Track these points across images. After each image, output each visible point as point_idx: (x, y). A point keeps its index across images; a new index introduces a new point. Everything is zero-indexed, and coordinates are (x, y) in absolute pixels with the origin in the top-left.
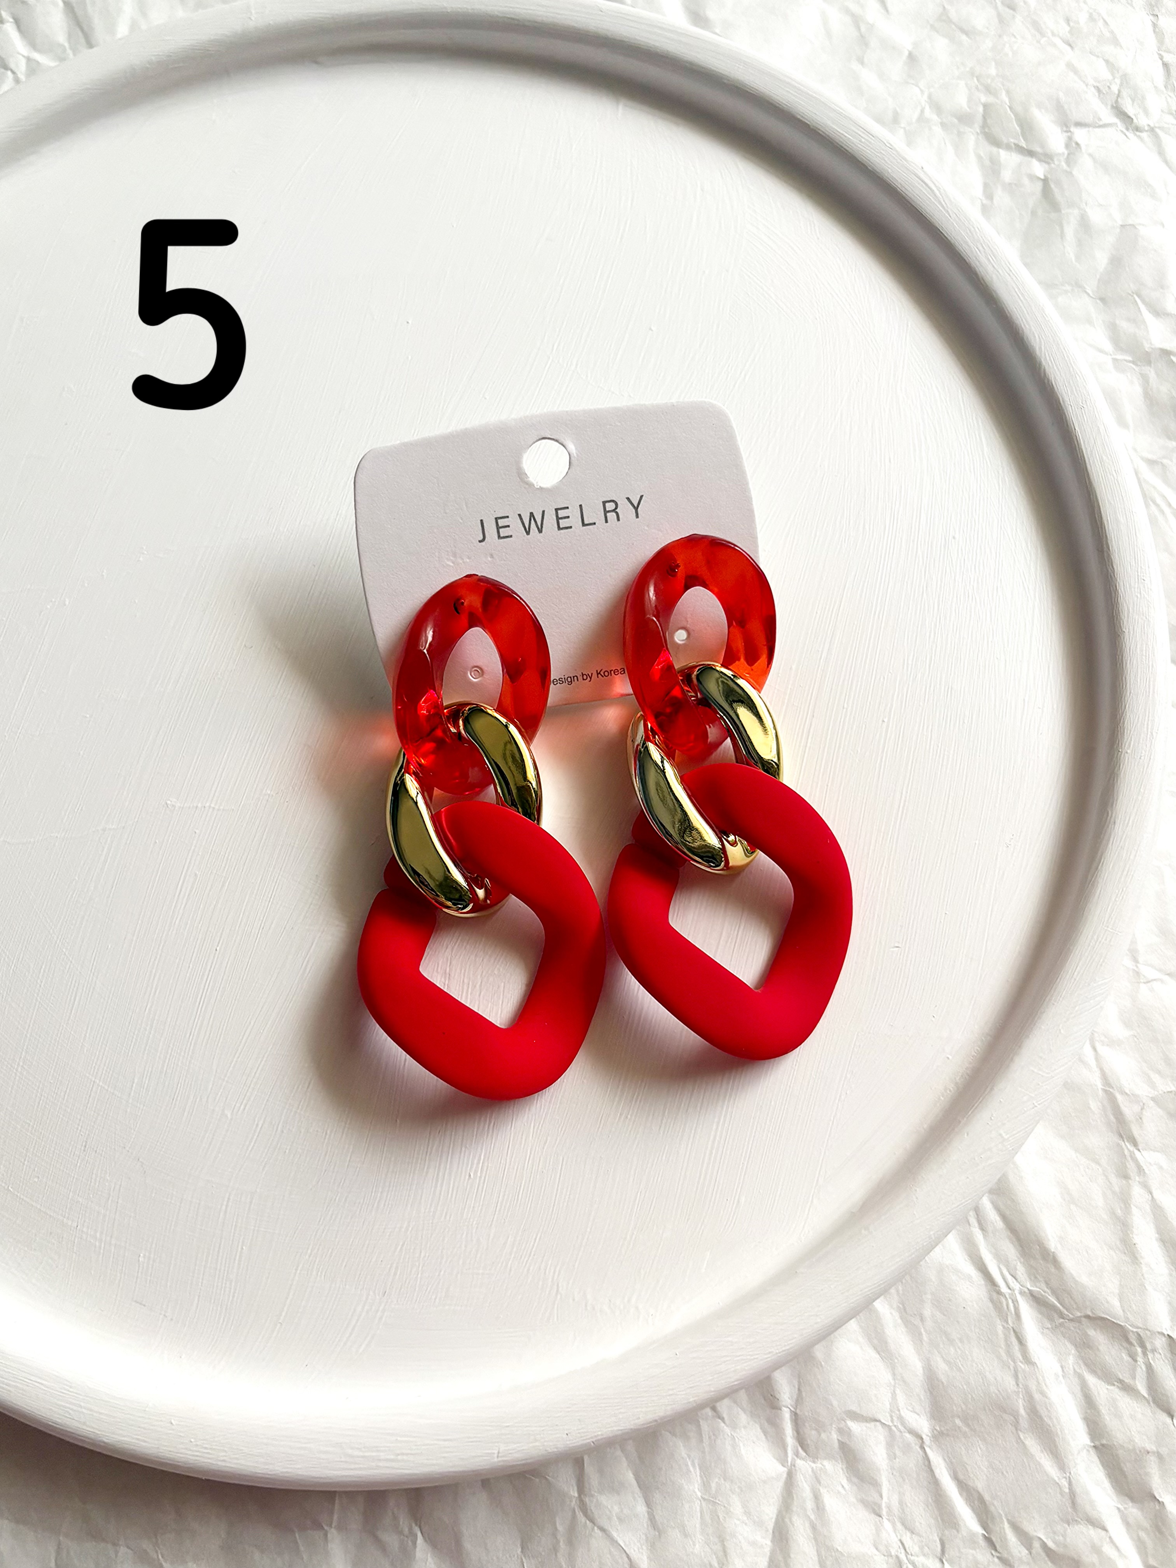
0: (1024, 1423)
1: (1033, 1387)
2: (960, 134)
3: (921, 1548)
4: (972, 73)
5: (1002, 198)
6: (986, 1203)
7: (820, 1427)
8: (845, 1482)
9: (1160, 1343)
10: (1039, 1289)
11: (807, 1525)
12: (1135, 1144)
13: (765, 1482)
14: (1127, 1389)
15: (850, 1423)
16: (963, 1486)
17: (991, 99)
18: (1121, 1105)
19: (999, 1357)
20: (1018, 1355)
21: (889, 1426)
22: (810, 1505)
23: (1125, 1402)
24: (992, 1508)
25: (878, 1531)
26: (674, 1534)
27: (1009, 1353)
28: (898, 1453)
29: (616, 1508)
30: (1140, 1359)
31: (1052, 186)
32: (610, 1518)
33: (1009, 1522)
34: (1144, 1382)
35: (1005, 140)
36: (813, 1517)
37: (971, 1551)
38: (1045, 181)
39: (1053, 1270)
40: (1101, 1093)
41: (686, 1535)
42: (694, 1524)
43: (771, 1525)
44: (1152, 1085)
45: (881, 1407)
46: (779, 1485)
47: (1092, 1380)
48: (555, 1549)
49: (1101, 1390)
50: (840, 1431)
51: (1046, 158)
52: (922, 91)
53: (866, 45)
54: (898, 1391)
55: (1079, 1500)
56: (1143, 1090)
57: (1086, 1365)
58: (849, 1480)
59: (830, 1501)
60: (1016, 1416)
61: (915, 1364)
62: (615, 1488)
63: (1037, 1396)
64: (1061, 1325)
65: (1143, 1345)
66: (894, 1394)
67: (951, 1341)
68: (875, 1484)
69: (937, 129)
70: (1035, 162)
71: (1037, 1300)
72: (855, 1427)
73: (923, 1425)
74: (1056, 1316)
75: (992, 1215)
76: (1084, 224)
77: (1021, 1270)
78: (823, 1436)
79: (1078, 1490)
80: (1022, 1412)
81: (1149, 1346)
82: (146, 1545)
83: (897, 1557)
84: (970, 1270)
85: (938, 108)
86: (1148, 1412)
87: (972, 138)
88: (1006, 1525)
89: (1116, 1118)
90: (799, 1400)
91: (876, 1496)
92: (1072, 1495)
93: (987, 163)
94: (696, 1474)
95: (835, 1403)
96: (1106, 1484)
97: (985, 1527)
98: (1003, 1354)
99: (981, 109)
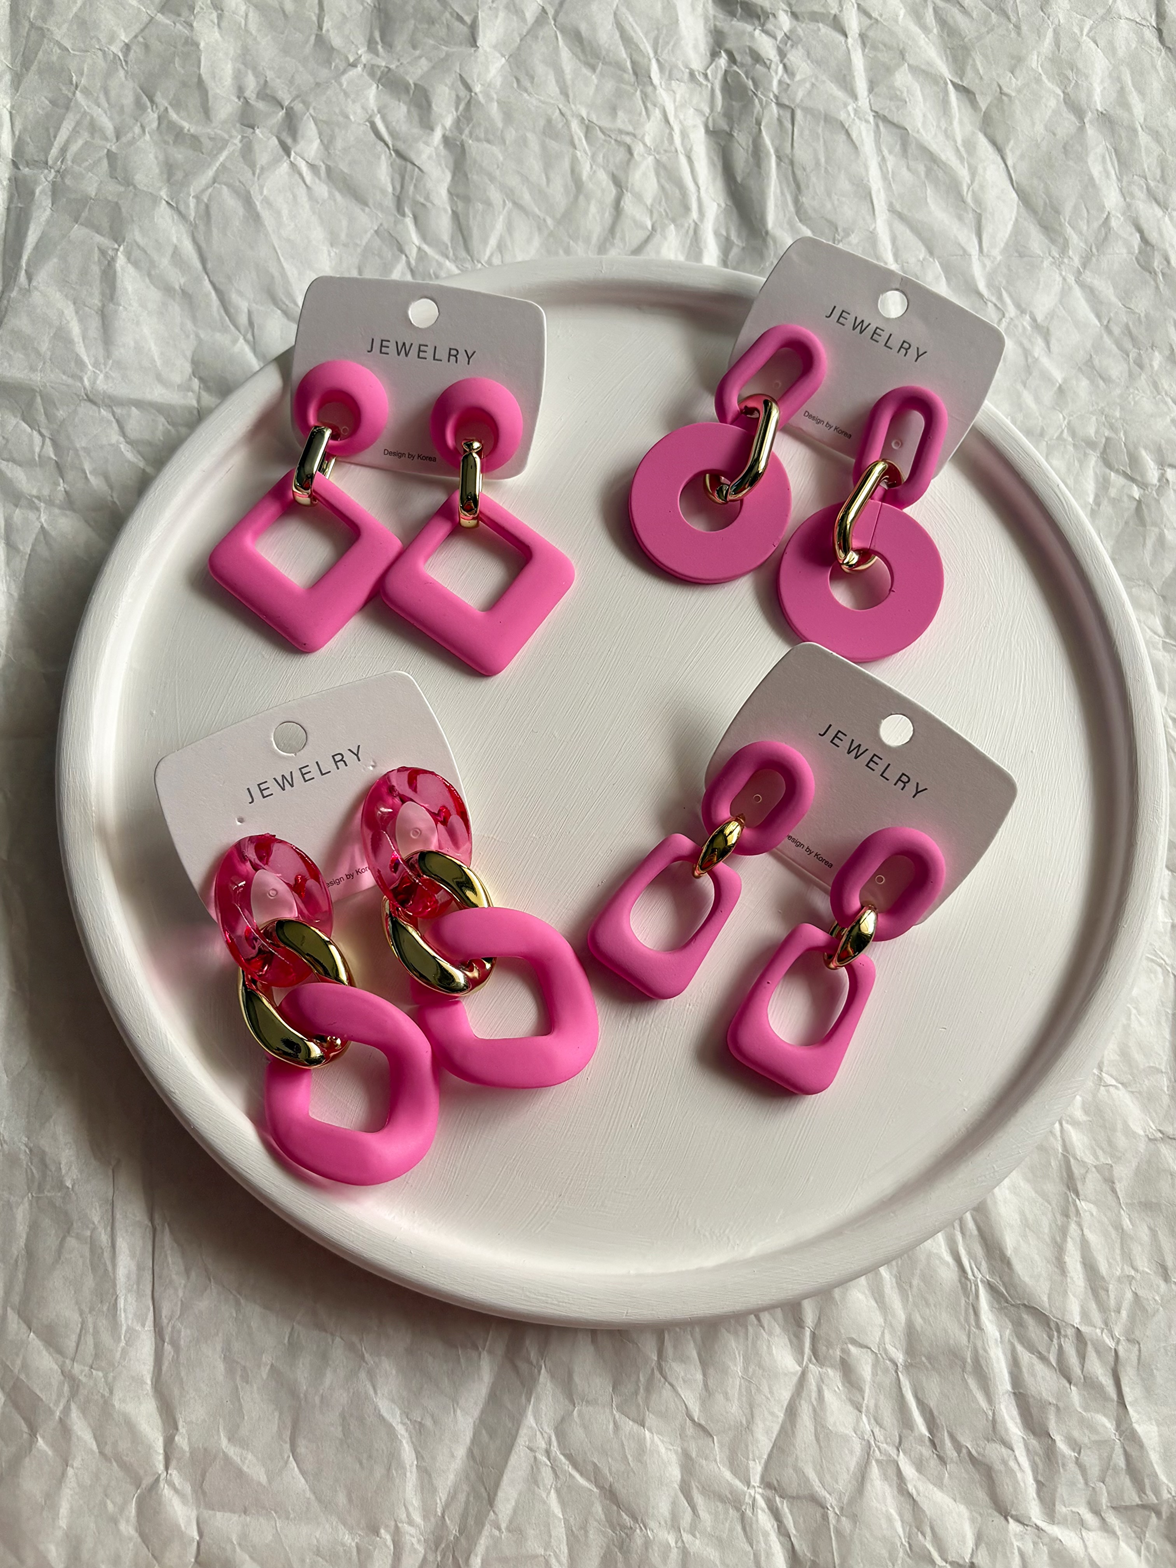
0: (969, 1368)
1: (979, 1344)
2: (1085, 454)
3: (886, 1439)
4: (1102, 412)
5: (1106, 508)
6: (968, 1216)
7: (829, 1345)
8: (840, 1385)
9: (1070, 1332)
10: (996, 1281)
11: (811, 1408)
12: (1078, 1195)
13: (786, 1375)
14: (1043, 1358)
15: (850, 1346)
16: (920, 1403)
17: (1113, 435)
18: (1073, 1167)
19: (959, 1321)
20: (973, 1323)
21: (876, 1354)
22: (814, 1395)
23: (1039, 1367)
24: (938, 1421)
25: (858, 1420)
26: (720, 1397)
27: (967, 1320)
28: (879, 1373)
29: (682, 1374)
30: (1055, 1341)
31: (1144, 507)
32: (677, 1378)
33: (948, 1431)
34: (1055, 1357)
35: (1116, 467)
36: (815, 1403)
37: (919, 1447)
38: (1139, 502)
39: (1006, 1270)
40: (1060, 1155)
41: (727, 1399)
42: (734, 1393)
43: (785, 1404)
44: (1097, 1158)
45: (873, 1338)
46: (795, 1379)
47: (1019, 1348)
48: (636, 1393)
49: (1025, 1357)
50: (843, 1351)
51: (1143, 485)
52: (1064, 418)
53: (1030, 374)
54: (886, 1331)
55: (998, 1427)
56: (1090, 1160)
57: (1017, 1337)
58: (843, 1385)
59: (828, 1395)
60: (964, 1362)
61: (901, 1316)
62: (683, 1359)
63: (981, 1352)
64: (1006, 1308)
65: (1059, 1332)
66: (883, 1333)
67: (928, 1304)
68: (861, 1390)
69: (1070, 448)
70: (1135, 488)
71: (991, 1287)
72: (853, 1349)
73: (900, 1357)
74: (1003, 1301)
75: (971, 1225)
76: (1161, 540)
77: (984, 1266)
78: (831, 1351)
79: (998, 1420)
80: (969, 1360)
81: (1063, 1332)
82: (355, 1339)
83: (869, 1441)
84: (949, 1259)
85: (1073, 434)
86: (1055, 1377)
87: (1093, 459)
88: (946, 1434)
89: (1068, 1175)
90: (818, 1324)
91: (861, 1400)
92: (994, 1422)
93: (1101, 479)
94: (740, 1360)
95: (842, 1331)
96: (1018, 1420)
97: (930, 1431)
98: (962, 1320)
99: (1104, 440)
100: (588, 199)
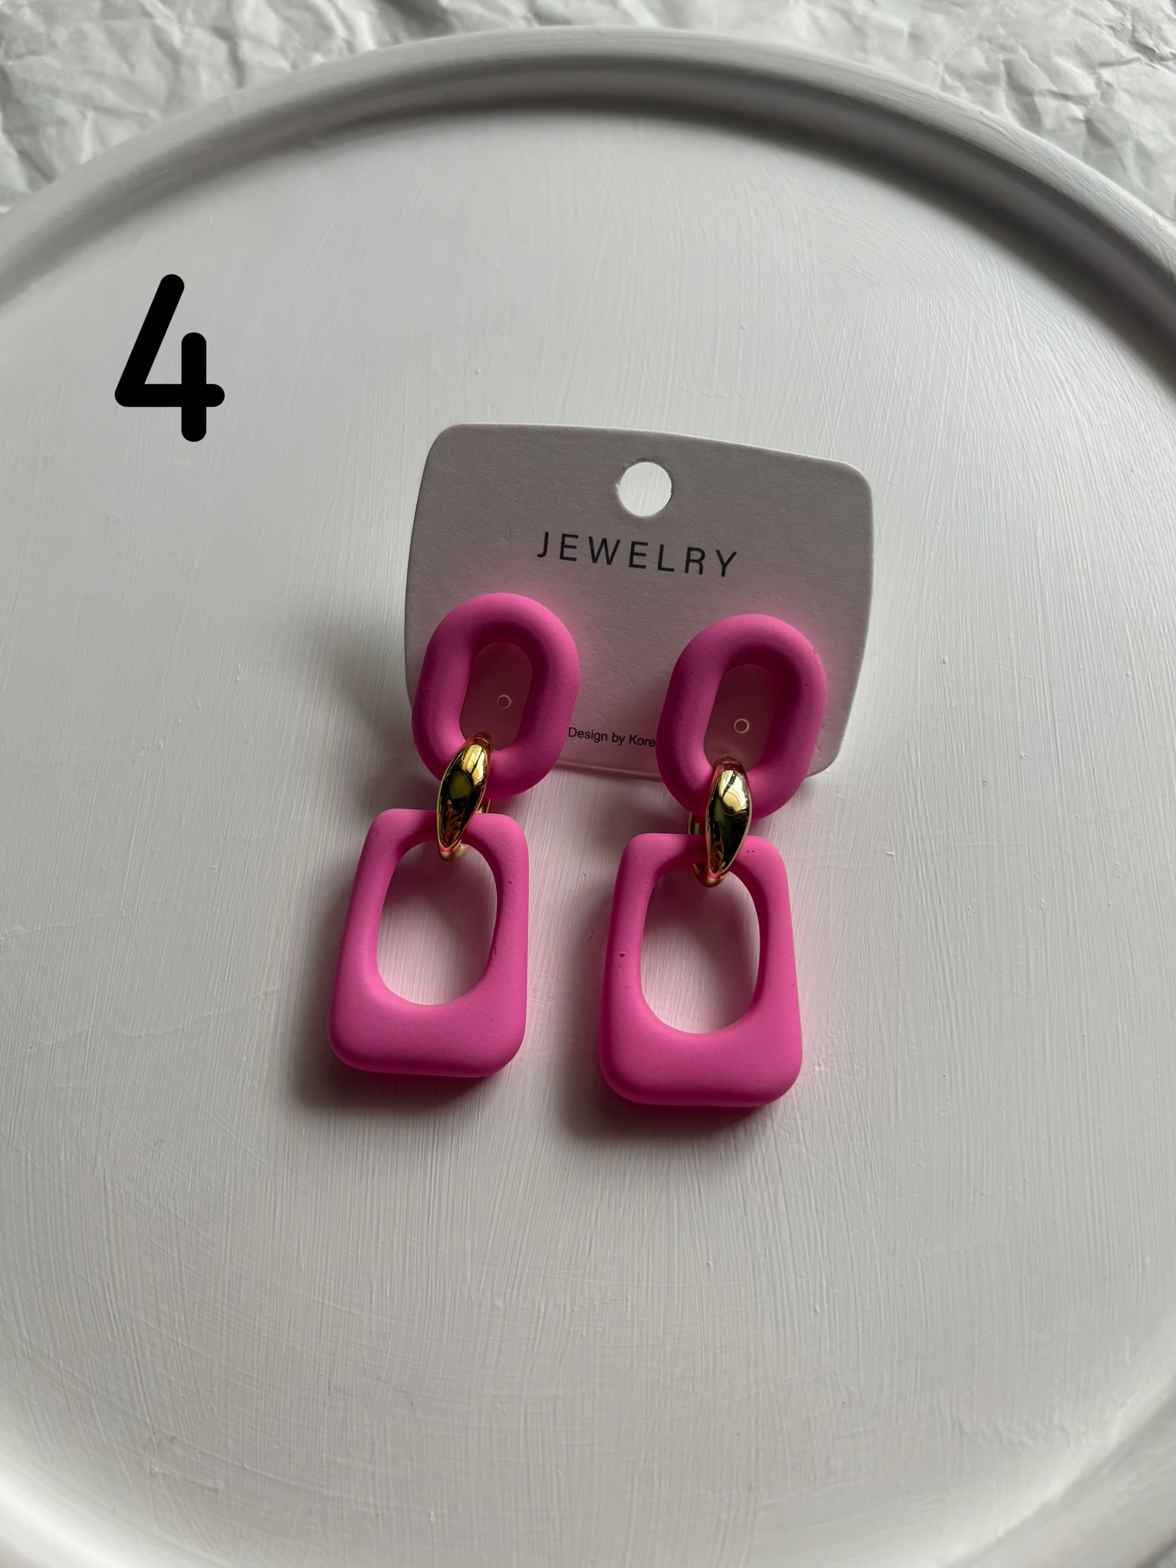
4: (981, 38)
17: (1009, 56)
31: (1097, 124)
35: (1037, 89)
38: (1088, 121)
51: (1081, 99)
53: (864, 34)
70: (1071, 105)
76: (1143, 152)
93: (1024, 114)
99: (1002, 67)
100: (193, 66)
